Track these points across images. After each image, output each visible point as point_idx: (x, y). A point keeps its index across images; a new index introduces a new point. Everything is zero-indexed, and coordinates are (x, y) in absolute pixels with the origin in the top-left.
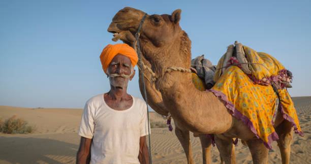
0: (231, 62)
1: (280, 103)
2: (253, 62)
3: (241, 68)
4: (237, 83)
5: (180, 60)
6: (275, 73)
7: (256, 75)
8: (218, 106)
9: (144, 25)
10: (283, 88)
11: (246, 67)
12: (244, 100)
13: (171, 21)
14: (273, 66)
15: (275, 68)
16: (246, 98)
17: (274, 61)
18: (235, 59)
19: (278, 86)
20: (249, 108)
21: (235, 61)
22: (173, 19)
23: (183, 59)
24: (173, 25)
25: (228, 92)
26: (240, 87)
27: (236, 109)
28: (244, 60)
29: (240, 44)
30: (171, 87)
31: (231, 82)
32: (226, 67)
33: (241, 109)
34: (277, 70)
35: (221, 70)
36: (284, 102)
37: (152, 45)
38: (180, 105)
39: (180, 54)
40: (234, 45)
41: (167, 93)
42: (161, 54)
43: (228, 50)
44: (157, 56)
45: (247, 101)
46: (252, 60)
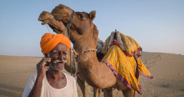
0: (114, 43)
1: (137, 66)
2: (127, 44)
3: (119, 47)
4: (119, 57)
5: (93, 43)
6: (136, 49)
7: (128, 52)
8: (109, 71)
9: (74, 19)
10: (138, 57)
11: (122, 47)
12: (123, 68)
13: (89, 18)
14: (135, 46)
15: (136, 47)
16: (124, 67)
17: (135, 42)
18: (116, 41)
19: (136, 57)
20: (126, 73)
21: (116, 42)
22: (91, 17)
23: (94, 42)
24: (90, 20)
25: (114, 63)
26: (120, 60)
27: (118, 74)
28: (121, 42)
29: (119, 32)
30: (87, 61)
31: (115, 56)
32: (111, 46)
33: (122, 73)
34: (137, 48)
35: (107, 47)
36: (139, 65)
37: (77, 33)
38: (91, 72)
39: (93, 40)
40: (115, 32)
41: (83, 64)
42: (82, 39)
43: (111, 34)
44: (80, 41)
45: (124, 68)
46: (126, 42)
